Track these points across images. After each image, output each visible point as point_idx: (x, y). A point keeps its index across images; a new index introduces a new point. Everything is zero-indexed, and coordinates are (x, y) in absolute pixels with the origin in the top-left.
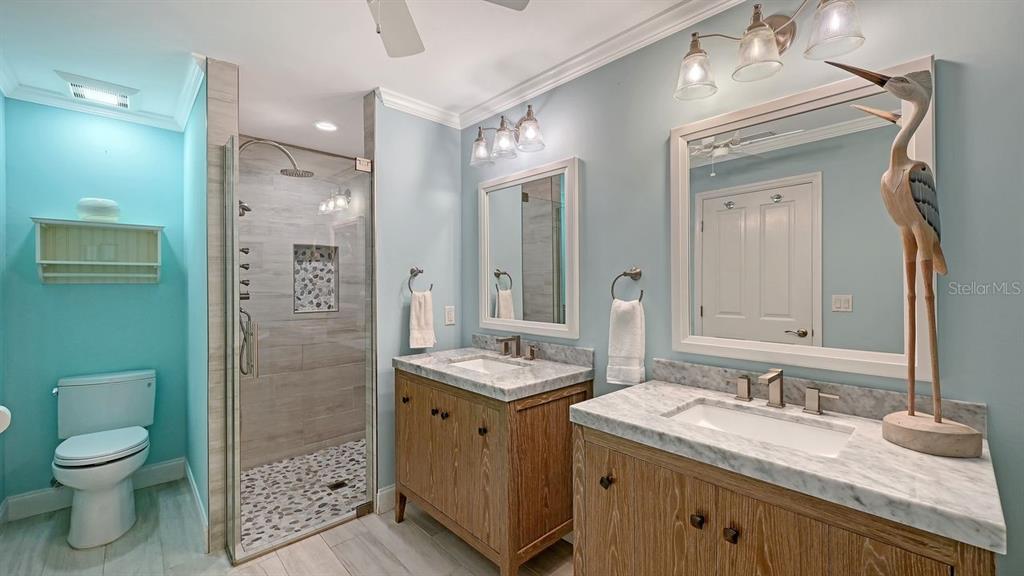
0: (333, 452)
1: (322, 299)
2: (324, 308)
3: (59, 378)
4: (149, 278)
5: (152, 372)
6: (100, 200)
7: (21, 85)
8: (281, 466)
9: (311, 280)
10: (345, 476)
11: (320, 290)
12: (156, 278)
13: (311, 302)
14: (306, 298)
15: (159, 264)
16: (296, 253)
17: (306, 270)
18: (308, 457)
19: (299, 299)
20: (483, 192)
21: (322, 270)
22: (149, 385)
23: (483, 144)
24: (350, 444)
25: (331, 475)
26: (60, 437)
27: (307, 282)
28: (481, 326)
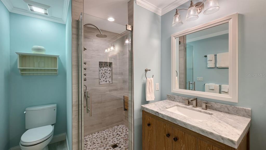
0: (111, 130)
1: (107, 79)
2: (108, 83)
3: (26, 108)
4: (55, 73)
5: (55, 105)
6: (39, 46)
7: (14, 7)
8: (95, 135)
9: (104, 73)
10: (117, 142)
11: (107, 76)
12: (57, 73)
13: (104, 81)
14: (102, 79)
15: (58, 68)
16: (99, 64)
17: (102, 70)
18: (103, 132)
19: (100, 80)
20: (174, 38)
21: (107, 70)
22: (54, 110)
23: (178, 16)
24: (116, 127)
25: (112, 140)
26: (26, 128)
27: (103, 74)
28: (172, 92)
